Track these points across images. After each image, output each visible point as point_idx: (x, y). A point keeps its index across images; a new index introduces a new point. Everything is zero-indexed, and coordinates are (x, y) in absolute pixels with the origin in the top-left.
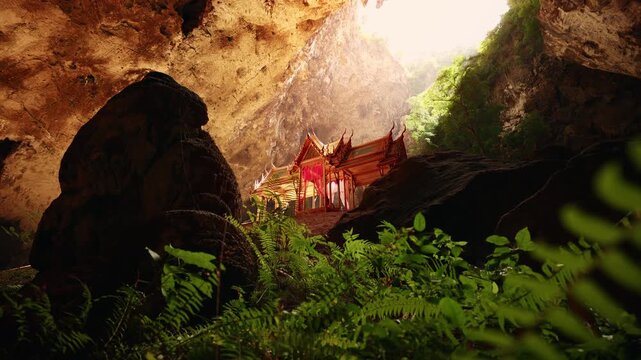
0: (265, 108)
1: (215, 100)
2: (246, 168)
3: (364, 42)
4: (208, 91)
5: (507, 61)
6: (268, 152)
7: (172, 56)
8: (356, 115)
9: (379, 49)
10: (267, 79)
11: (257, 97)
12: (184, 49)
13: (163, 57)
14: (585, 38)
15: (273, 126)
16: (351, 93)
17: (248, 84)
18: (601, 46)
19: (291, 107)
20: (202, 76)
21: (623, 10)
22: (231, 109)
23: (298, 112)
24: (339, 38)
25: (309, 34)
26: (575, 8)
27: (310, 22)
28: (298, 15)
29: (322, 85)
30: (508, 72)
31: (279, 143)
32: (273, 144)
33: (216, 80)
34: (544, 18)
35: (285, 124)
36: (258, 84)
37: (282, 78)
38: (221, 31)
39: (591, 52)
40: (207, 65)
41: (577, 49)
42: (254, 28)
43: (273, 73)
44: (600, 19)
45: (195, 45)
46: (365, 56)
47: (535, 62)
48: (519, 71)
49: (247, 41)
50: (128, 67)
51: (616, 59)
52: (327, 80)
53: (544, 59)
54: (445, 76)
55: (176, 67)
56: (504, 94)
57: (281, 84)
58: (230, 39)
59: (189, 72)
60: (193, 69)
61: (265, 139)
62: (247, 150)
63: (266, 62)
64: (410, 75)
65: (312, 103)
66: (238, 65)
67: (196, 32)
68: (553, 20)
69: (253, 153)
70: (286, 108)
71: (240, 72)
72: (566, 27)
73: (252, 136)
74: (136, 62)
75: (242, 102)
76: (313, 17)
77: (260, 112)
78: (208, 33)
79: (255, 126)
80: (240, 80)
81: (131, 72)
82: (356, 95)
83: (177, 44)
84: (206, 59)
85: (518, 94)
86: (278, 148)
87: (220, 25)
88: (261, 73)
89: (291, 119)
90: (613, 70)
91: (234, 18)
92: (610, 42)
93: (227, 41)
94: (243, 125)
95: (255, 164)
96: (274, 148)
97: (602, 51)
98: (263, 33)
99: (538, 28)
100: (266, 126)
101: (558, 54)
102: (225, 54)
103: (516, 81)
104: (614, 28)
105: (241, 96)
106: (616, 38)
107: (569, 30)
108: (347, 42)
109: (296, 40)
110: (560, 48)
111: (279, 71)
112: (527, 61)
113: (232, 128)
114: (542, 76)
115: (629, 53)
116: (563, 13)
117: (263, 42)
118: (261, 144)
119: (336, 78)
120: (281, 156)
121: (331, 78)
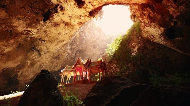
0: (66, 44)
1: (50, 41)
2: (58, 61)
3: (95, 28)
4: (49, 38)
5: (133, 37)
6: (65, 57)
7: (39, 27)
8: (92, 47)
9: (99, 30)
10: (67, 36)
11: (64, 41)
12: (43, 26)
13: (36, 27)
14: (151, 34)
15: (68, 49)
16: (91, 41)
17: (61, 37)
18: (155, 36)
19: (74, 44)
20: (47, 34)
21: (159, 29)
22: (55, 44)
23: (76, 45)
24: (89, 26)
25: (80, 26)
26: (148, 27)
27: (81, 23)
28: (78, 21)
29: (83, 39)
30: (133, 40)
31: (69, 54)
32: (67, 54)
33: (52, 35)
34: (142, 28)
35: (71, 49)
36: (64, 37)
37: (72, 36)
38: (55, 22)
39: (153, 38)
40: (49, 31)
41: (149, 36)
42: (65, 22)
43: (69, 35)
44: (154, 30)
45: (46, 25)
46: (96, 32)
47: (140, 38)
48: (136, 40)
49: (62, 25)
50: (24, 29)
51: (158, 40)
52: (85, 37)
53: (142, 38)
54: (117, 40)
55: (40, 30)
56: (132, 45)
57: (71, 38)
58: (57, 24)
59: (44, 32)
60: (45, 32)
61: (65, 53)
62: (59, 56)
63: (67, 32)
64: (108, 38)
65: (80, 43)
66: (59, 32)
67: (47, 21)
68: (144, 29)
69: (61, 57)
70: (72, 44)
71: (59, 34)
72: (147, 31)
73: (61, 52)
74: (27, 28)
75: (59, 42)
76: (82, 22)
77: (64, 45)
78: (51, 22)
79: (62, 49)
80: (59, 36)
81: (25, 31)
82: (93, 42)
83: (41, 24)
84: (49, 29)
85: (136, 46)
86: (68, 56)
87: (55, 21)
88: (65, 35)
89: (73, 47)
90: (158, 42)
91: (59, 19)
92: (157, 36)
93: (56, 25)
94: (59, 48)
95: (61, 60)
96: (67, 55)
97: (155, 38)
98: (67, 24)
99: (140, 30)
100: (65, 49)
101: (145, 37)
102: (55, 28)
103: (135, 42)
104: (158, 33)
105: (59, 40)
106: (158, 35)
107: (147, 32)
108: (91, 27)
109: (77, 27)
110: (145, 36)
111: (71, 35)
112: (138, 38)
113: (55, 49)
114: (141, 42)
115: (161, 39)
116: (146, 27)
117: (67, 26)
118: (63, 54)
119: (87, 37)
120: (69, 58)
121: (86, 37)
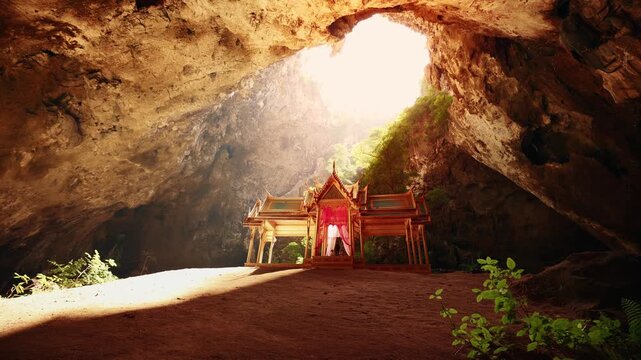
0: (195, 113)
1: (144, 88)
2: (147, 171)
3: (301, 80)
4: (141, 76)
5: (417, 135)
6: (180, 160)
7: (113, 24)
8: (278, 145)
9: (312, 91)
10: (212, 87)
11: (192, 100)
12: (131, 21)
13: (100, 21)
14: (478, 138)
15: (195, 133)
16: (279, 122)
17: (190, 84)
18: (488, 147)
19: (218, 118)
20: (141, 58)
21: (507, 127)
22: (158, 104)
23: (223, 126)
25: (276, 59)
26: (476, 113)
27: (284, 49)
28: (275, 39)
29: (255, 107)
30: (416, 145)
31: (193, 153)
32: (187, 153)
33: (157, 68)
34: (453, 112)
35: (205, 135)
36: (200, 87)
37: (228, 90)
38: (184, 21)
39: (480, 149)
40: (153, 49)
41: (472, 144)
42: (221, 32)
43: (221, 82)
44: (492, 127)
45: (147, 23)
46: (299, 93)
47: (438, 143)
48: (424, 147)
49: (208, 41)
50: (46, 13)
51: (496, 160)
52: (261, 104)
53: (445, 142)
54: (377, 135)
55: (113, 37)
56: (410, 162)
57: (223, 95)
58: (190, 32)
59: (127, 49)
60: (133, 48)
61: (180, 145)
62: (156, 151)
63: (218, 69)
65: (240, 121)
66: (188, 61)
67: (151, 9)
68: (459, 116)
69: (161, 156)
70: (213, 119)
71: (187, 70)
72: (467, 125)
73: (167, 139)
74: (61, 12)
75: (176, 99)
77: (188, 115)
78: (166, 15)
79: (175, 128)
80: (184, 78)
81: (47, 21)
82: (283, 126)
83: (125, 14)
84: (155, 42)
85: (421, 165)
86: (190, 158)
87: (185, 15)
88: (208, 78)
89: (213, 131)
90: (492, 167)
91: (205, 13)
92: (495, 146)
93: (186, 32)
94: (164, 124)
95: (159, 169)
96: (187, 157)
97: (488, 151)
98: (230, 42)
99: (446, 119)
100: (189, 129)
101: (457, 143)
102: (178, 45)
103: (422, 154)
104: (500, 137)
105: (177, 94)
106: (500, 145)
107: (469, 128)
109: (260, 60)
110: (459, 139)
111: (230, 83)
112: (432, 141)
113: (149, 124)
114: (441, 155)
115: (505, 157)
116: (467, 113)
117: (224, 48)
118: (174, 149)
119: (269, 104)
120: (190, 167)
121: (265, 103)
